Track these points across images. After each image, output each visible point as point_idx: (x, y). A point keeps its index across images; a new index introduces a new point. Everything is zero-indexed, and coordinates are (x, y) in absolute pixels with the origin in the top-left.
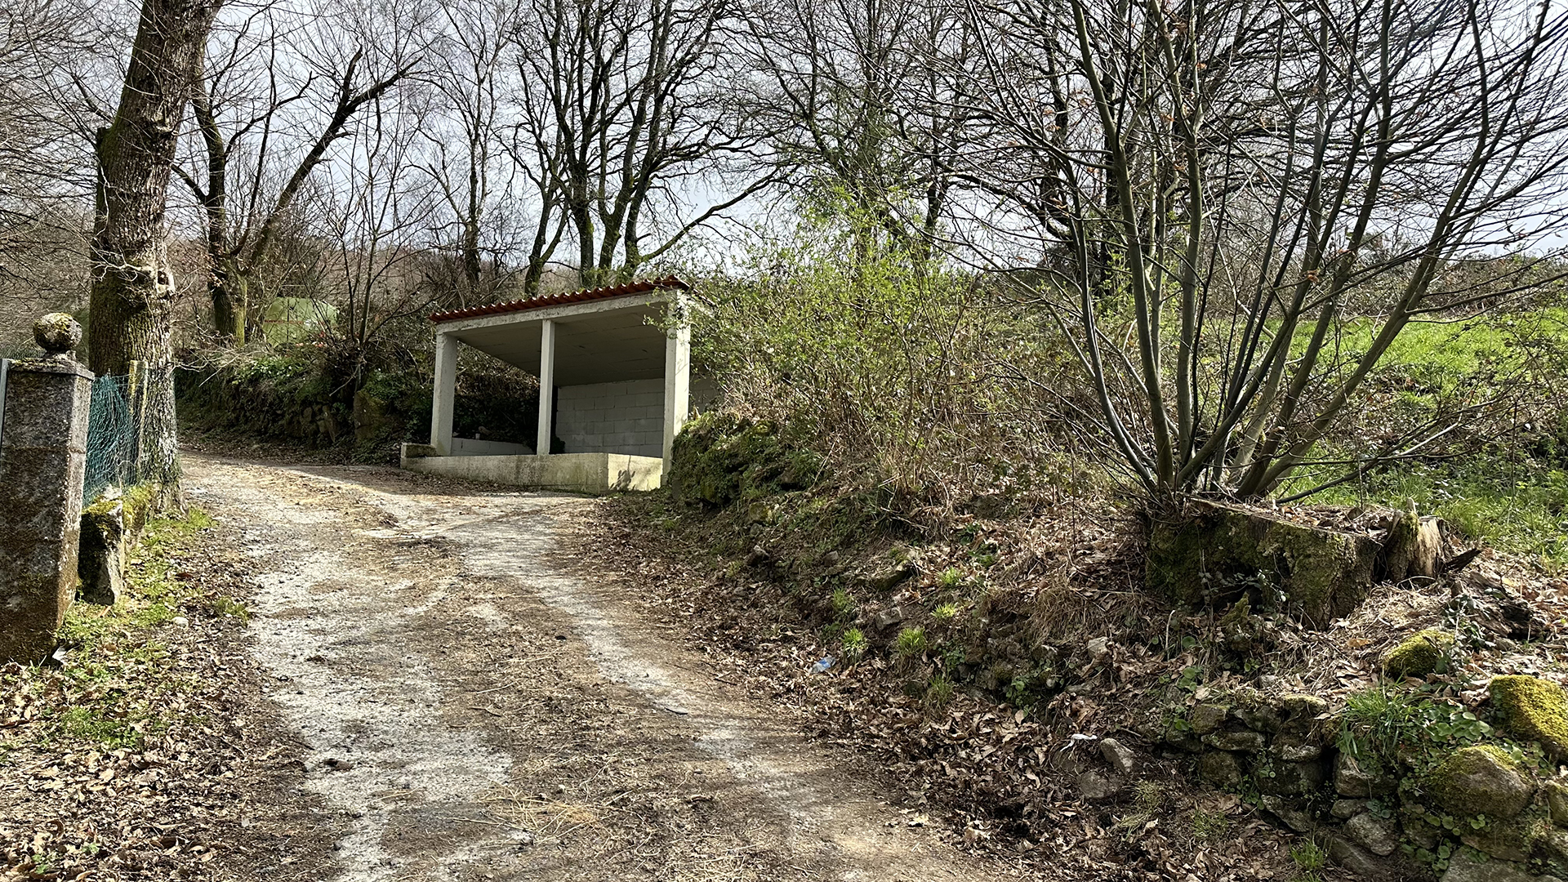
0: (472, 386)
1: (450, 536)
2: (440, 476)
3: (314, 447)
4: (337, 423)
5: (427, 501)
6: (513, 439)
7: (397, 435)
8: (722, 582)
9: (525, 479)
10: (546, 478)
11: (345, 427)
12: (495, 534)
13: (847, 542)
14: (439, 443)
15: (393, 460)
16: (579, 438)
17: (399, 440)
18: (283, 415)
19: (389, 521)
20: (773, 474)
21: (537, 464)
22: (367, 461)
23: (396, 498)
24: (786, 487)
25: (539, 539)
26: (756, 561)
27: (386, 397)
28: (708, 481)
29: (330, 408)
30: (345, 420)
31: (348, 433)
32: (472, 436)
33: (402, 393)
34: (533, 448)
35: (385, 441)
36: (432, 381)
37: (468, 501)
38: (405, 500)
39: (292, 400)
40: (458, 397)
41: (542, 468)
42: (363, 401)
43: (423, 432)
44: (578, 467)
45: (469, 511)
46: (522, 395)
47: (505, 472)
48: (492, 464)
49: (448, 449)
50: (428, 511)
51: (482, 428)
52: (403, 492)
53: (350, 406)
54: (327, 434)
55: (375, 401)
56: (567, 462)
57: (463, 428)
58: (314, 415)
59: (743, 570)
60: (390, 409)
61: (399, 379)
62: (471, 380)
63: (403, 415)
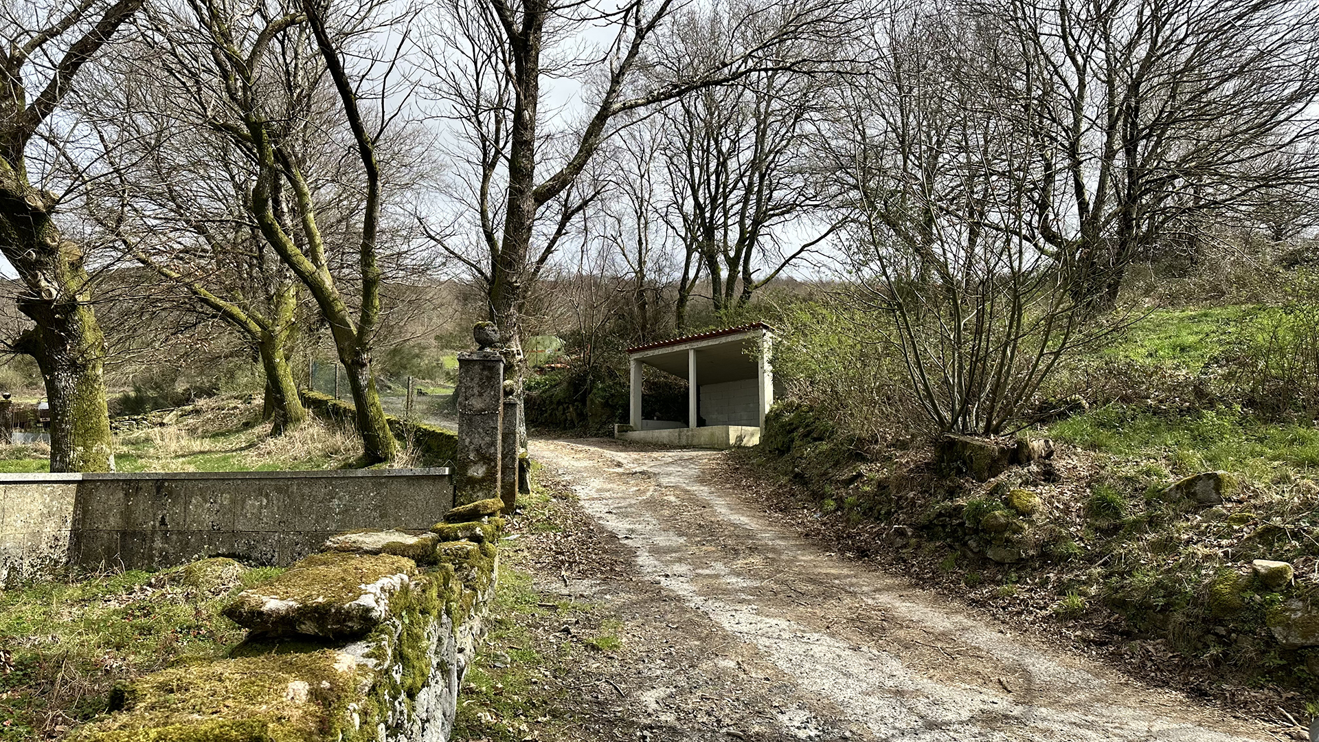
0: (650, 388)
1: (650, 470)
2: (638, 442)
3: (565, 428)
4: (578, 414)
5: (634, 455)
6: (675, 419)
7: (611, 419)
8: (780, 486)
9: (684, 442)
10: (695, 442)
11: (582, 416)
12: (671, 469)
13: (837, 463)
14: (635, 424)
15: (611, 434)
16: (714, 417)
17: (613, 422)
18: (546, 411)
19: (619, 465)
20: (809, 433)
21: (690, 433)
22: (596, 435)
23: (619, 454)
24: (815, 440)
25: (693, 471)
26: (797, 475)
27: (603, 398)
28: (779, 438)
29: (573, 405)
30: (582, 412)
31: (584, 420)
32: (652, 418)
33: (612, 395)
34: (686, 423)
35: (605, 423)
36: (629, 387)
37: (655, 454)
38: (623, 454)
39: (551, 402)
40: (643, 396)
41: (693, 436)
42: (592, 400)
43: (625, 418)
44: (712, 434)
45: (656, 459)
46: (679, 392)
47: (673, 439)
48: (665, 434)
49: (639, 426)
50: (636, 460)
51: (657, 413)
52: (621, 451)
53: (584, 404)
54: (572, 421)
55: (598, 400)
56: (706, 432)
57: (647, 414)
58: (564, 409)
59: (790, 480)
60: (606, 404)
61: (610, 387)
62: (649, 384)
63: (614, 408)
